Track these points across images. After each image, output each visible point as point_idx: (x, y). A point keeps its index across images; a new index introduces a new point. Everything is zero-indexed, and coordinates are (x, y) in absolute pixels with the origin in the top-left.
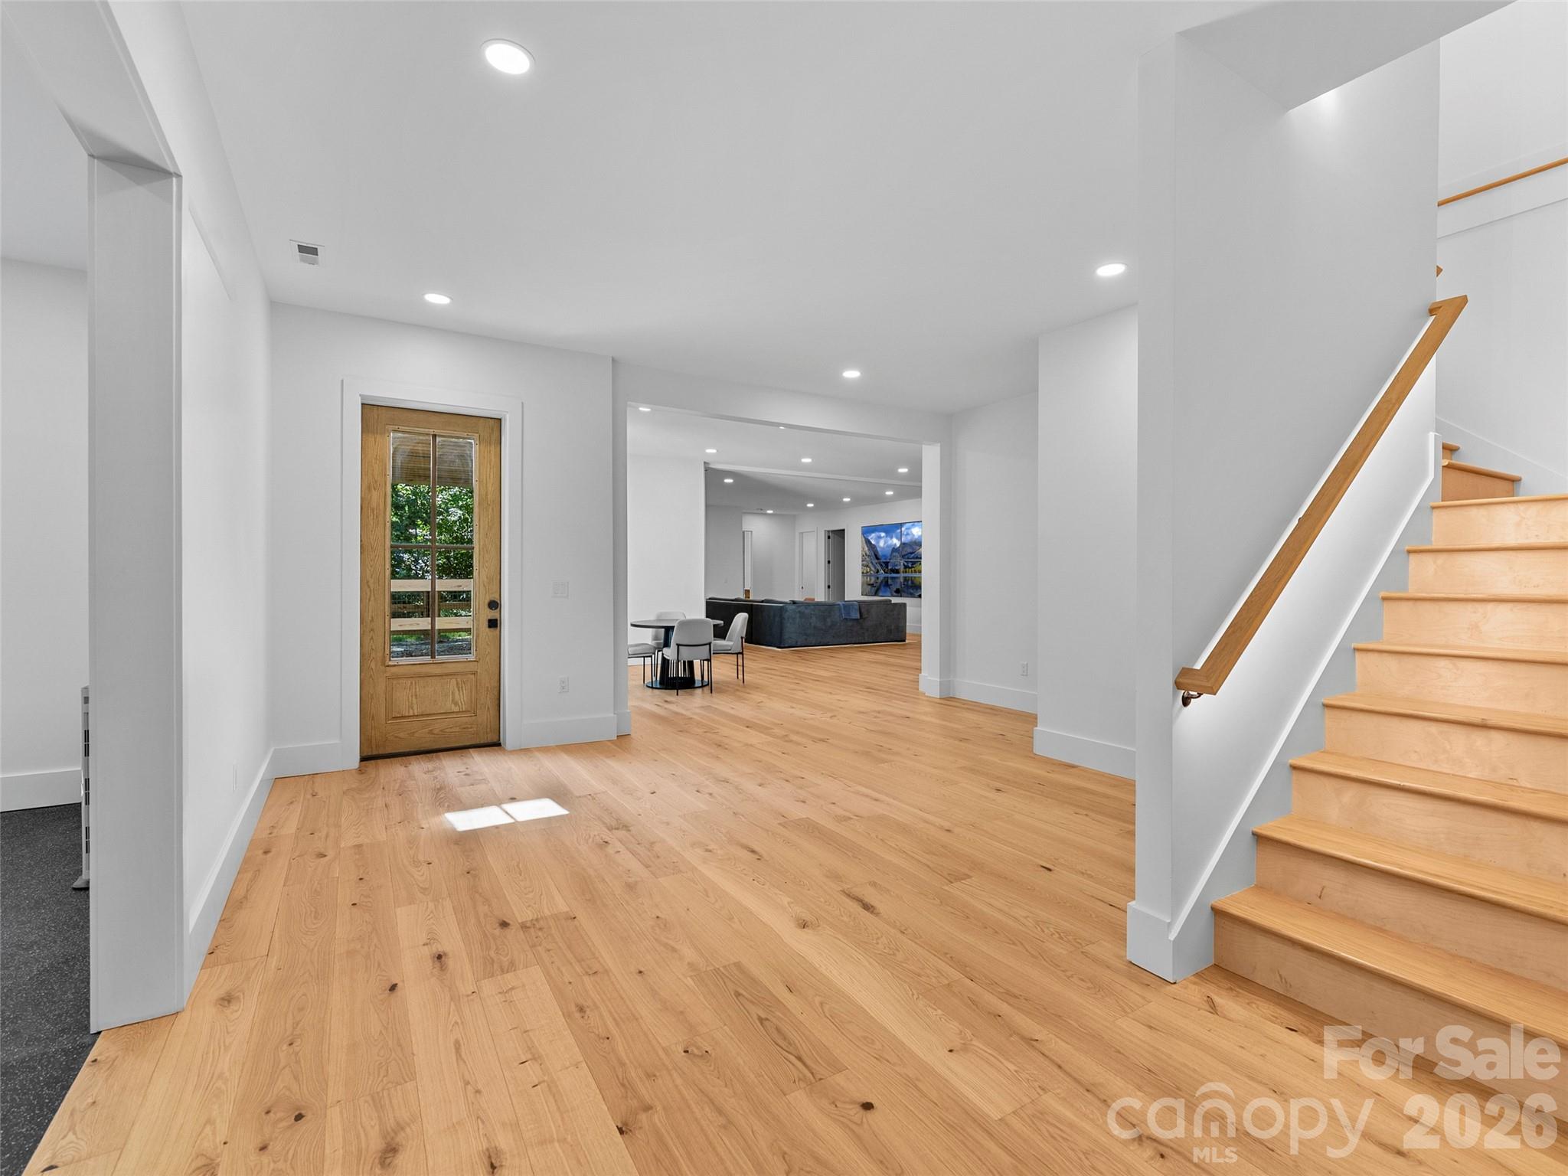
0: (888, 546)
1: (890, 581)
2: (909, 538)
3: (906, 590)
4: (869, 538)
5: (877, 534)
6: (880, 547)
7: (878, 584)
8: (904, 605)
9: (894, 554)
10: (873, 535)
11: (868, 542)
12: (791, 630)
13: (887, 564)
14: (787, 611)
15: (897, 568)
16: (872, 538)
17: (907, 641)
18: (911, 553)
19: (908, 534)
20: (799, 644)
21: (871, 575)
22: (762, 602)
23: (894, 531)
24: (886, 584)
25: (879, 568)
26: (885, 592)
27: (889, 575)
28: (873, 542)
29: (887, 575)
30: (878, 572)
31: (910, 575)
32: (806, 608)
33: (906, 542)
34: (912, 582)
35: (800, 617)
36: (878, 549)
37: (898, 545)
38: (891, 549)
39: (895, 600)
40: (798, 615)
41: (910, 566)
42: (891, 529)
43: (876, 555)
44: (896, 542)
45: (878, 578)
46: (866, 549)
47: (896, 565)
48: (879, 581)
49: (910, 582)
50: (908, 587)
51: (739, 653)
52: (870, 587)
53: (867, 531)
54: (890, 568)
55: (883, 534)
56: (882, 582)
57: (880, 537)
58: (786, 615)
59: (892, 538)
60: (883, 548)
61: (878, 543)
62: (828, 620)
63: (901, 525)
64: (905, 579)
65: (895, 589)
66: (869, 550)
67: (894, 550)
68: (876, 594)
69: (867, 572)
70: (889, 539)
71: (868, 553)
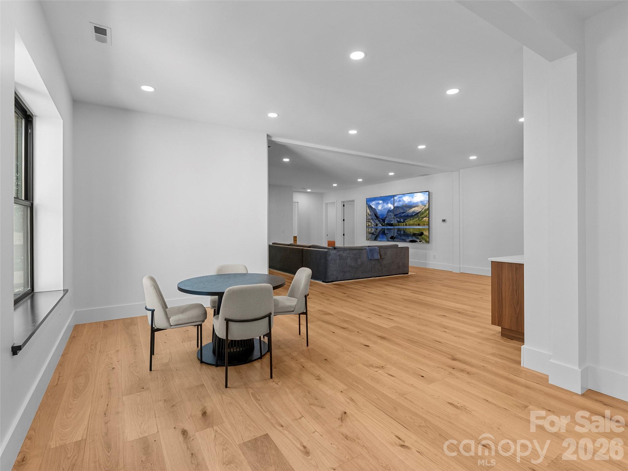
0: (385, 209)
1: (386, 231)
2: (401, 203)
3: (399, 237)
4: (371, 204)
5: (377, 202)
6: (379, 210)
7: (377, 233)
8: (408, 248)
9: (390, 214)
10: (374, 202)
11: (370, 207)
12: (333, 269)
13: (384, 221)
14: (330, 255)
15: (391, 222)
16: (373, 205)
17: (410, 273)
18: (403, 213)
19: (400, 201)
20: (339, 279)
21: (372, 227)
22: (310, 247)
23: (389, 200)
24: (383, 233)
25: (378, 223)
26: (383, 238)
27: (386, 227)
28: (373, 207)
29: (384, 227)
30: (377, 225)
31: (402, 227)
32: (343, 252)
33: (398, 206)
34: (404, 232)
35: (340, 259)
36: (377, 211)
37: (392, 208)
38: (387, 210)
39: (401, 245)
40: (338, 258)
41: (402, 221)
42: (386, 199)
43: (376, 215)
44: (390, 206)
45: (377, 229)
46: (368, 211)
47: (391, 221)
48: (378, 231)
49: (402, 232)
50: (400, 235)
51: (303, 313)
52: (371, 235)
53: (369, 200)
54: (386, 223)
55: (381, 202)
56: (380, 232)
57: (379, 204)
58: (329, 258)
59: (387, 203)
60: (381, 210)
61: (377, 207)
62: (359, 260)
63: (394, 196)
64: (399, 230)
65: (390, 237)
66: (370, 211)
67: (389, 211)
68: (375, 239)
69: (369, 226)
70: (385, 204)
71: (369, 213)
